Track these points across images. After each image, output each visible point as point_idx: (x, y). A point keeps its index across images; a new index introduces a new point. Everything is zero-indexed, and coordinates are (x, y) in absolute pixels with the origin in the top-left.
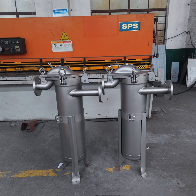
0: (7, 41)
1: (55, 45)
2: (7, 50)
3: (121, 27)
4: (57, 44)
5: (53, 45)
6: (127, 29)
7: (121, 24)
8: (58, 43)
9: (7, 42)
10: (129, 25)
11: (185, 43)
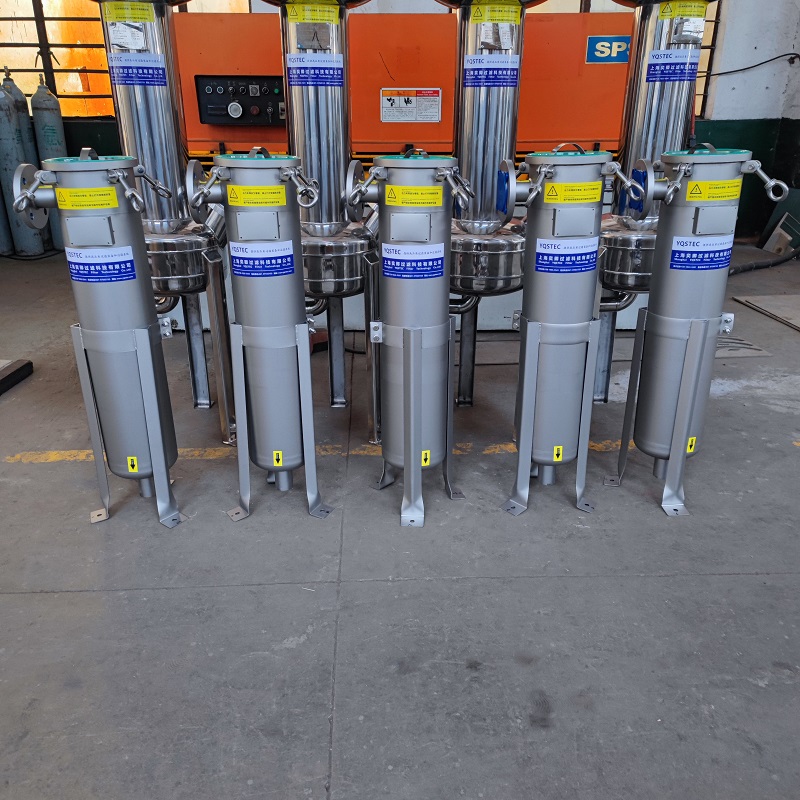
0: (258, 87)
1: (389, 100)
2: (255, 112)
3: (592, 49)
4: (396, 98)
5: (384, 102)
6: (609, 59)
7: (593, 42)
8: (399, 94)
9: (254, 90)
10: (615, 44)
11: (783, 99)
